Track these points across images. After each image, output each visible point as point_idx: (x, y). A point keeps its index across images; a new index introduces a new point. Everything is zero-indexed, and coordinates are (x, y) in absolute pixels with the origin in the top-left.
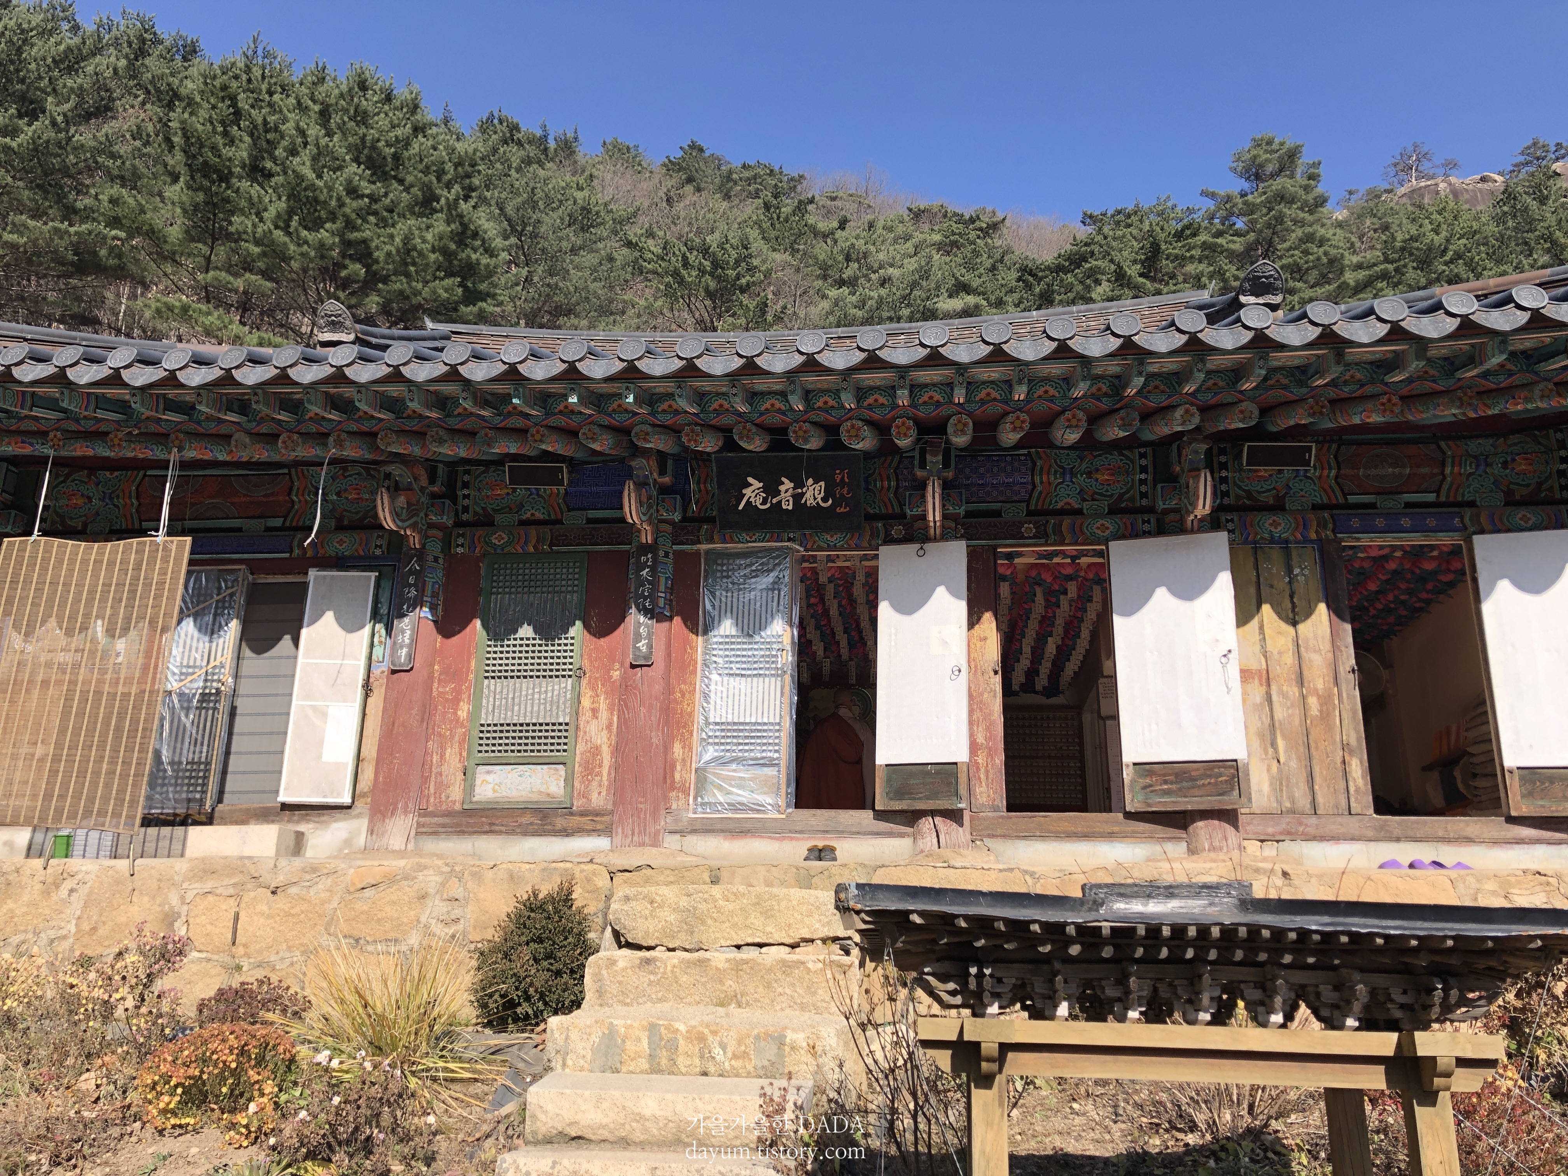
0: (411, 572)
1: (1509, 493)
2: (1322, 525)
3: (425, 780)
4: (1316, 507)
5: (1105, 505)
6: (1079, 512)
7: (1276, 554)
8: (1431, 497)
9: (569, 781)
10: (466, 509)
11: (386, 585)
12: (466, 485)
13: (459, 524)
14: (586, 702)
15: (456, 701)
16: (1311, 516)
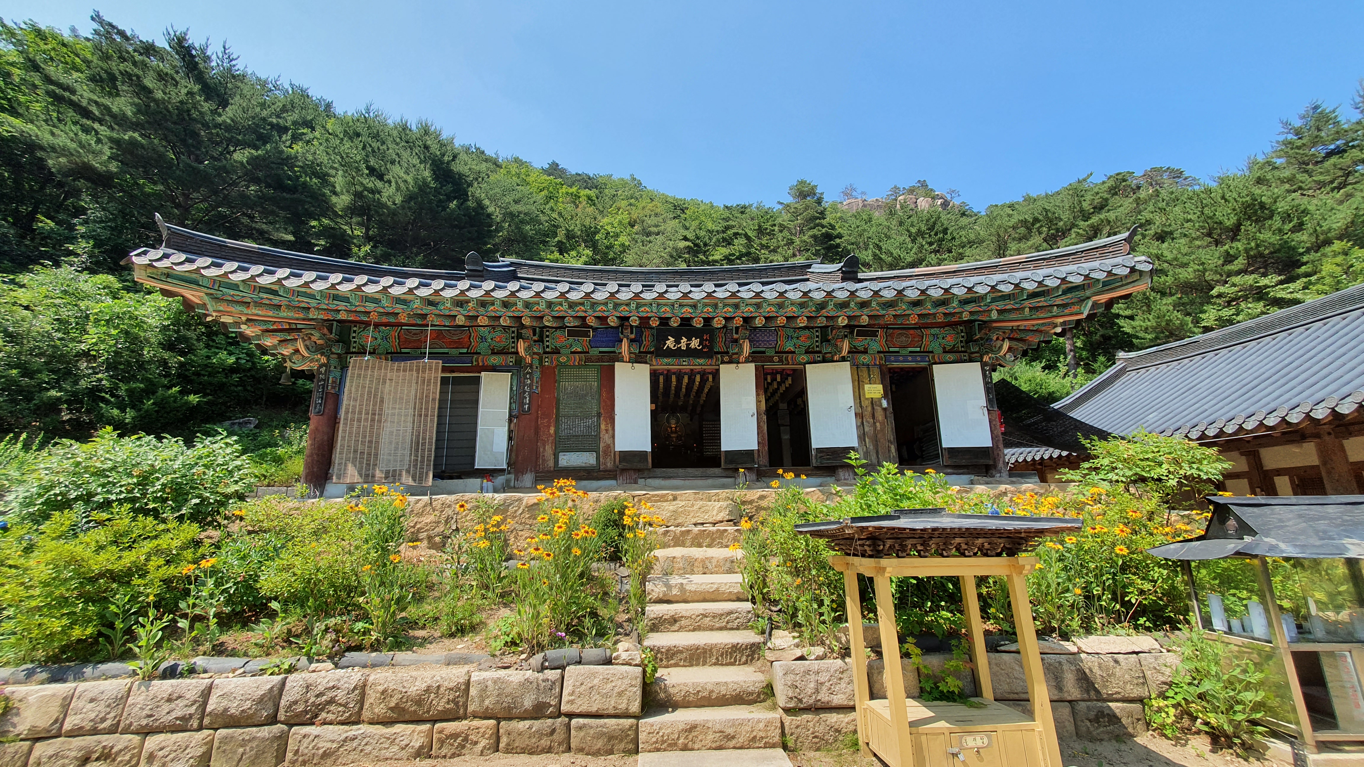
0: (528, 373)
1: (944, 348)
2: (881, 359)
3: (537, 458)
4: (879, 352)
5: (804, 350)
6: (794, 352)
7: (865, 369)
8: (918, 349)
9: (598, 458)
10: (548, 346)
11: (515, 378)
12: (547, 336)
13: (545, 353)
14: (603, 427)
15: (549, 427)
16: (877, 356)
